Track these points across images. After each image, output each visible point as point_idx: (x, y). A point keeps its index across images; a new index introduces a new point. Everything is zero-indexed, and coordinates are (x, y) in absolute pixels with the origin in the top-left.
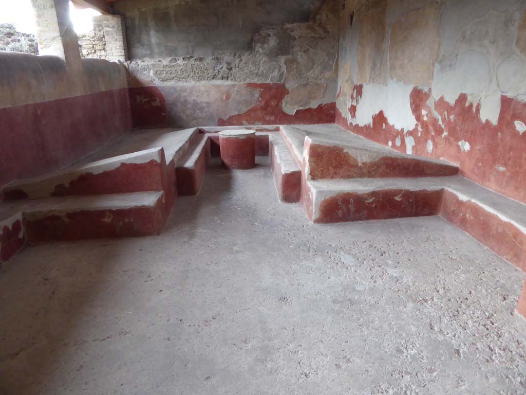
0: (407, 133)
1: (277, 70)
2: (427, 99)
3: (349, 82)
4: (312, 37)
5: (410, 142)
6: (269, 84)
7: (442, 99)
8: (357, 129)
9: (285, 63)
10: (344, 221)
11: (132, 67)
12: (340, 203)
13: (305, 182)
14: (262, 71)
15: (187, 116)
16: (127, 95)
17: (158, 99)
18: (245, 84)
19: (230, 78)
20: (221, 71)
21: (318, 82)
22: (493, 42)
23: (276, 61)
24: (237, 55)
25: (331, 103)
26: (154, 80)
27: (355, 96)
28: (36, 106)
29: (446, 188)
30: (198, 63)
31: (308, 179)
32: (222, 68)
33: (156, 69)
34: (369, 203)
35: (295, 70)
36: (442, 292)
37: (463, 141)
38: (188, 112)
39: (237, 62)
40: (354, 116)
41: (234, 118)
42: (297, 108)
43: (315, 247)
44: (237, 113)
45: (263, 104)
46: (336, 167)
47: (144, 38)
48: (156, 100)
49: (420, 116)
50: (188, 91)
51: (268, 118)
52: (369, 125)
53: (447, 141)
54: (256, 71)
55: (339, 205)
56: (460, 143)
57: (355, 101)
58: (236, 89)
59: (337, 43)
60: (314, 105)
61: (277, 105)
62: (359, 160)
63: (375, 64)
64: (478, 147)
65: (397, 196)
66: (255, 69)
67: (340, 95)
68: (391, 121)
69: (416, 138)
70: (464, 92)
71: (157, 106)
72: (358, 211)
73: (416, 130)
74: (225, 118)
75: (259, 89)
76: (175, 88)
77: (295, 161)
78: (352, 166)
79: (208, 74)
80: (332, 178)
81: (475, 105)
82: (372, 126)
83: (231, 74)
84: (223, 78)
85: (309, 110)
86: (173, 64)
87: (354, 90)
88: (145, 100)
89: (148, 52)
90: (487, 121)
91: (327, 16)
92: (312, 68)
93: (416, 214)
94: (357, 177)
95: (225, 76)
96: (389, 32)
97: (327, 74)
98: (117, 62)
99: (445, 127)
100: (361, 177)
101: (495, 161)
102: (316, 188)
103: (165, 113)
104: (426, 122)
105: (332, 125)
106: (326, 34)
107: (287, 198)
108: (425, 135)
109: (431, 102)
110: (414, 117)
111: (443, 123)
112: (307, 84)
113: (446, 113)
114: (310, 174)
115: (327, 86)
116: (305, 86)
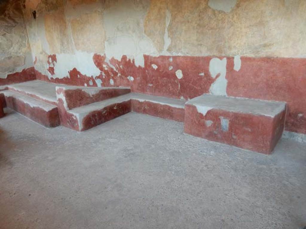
0: (96, 78)
2: (104, 59)
3: (44, 53)
4: (6, 26)
5: (99, 82)
7: (113, 58)
8: (58, 81)
10: (95, 126)
12: (91, 117)
13: (66, 112)
21: (19, 55)
22: (134, 32)
25: (31, 68)
27: (50, 61)
29: (132, 98)
31: (67, 110)
34: (104, 114)
40: (53, 73)
42: (7, 74)
46: (80, 100)
49: (102, 68)
52: (67, 77)
53: (121, 78)
55: (91, 119)
56: (128, 78)
57: (51, 64)
59: (25, 30)
60: (19, 70)
62: (90, 94)
64: (138, 78)
65: (114, 107)
67: (37, 62)
68: (83, 73)
69: (102, 79)
70: (125, 54)
72: (100, 119)
73: (101, 75)
78: (88, 98)
80: (79, 106)
81: (132, 60)
82: (69, 77)
85: (17, 74)
87: (49, 58)
90: (139, 66)
91: (13, 12)
92: (12, 46)
97: (24, 50)
99: (118, 71)
100: (93, 102)
101: (147, 82)
102: (77, 112)
104: (107, 71)
105: (35, 81)
106: (16, 24)
107: (53, 125)
108: (108, 77)
109: (107, 60)
110: (98, 69)
111: (117, 70)
112: (11, 57)
113: (117, 65)
114: (68, 107)
115: (25, 57)
116: (10, 58)
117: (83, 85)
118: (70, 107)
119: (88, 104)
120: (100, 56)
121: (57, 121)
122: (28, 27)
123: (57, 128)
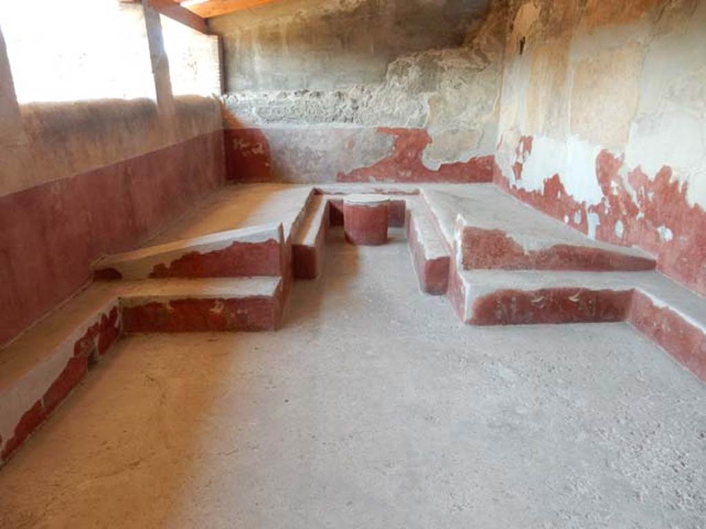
0: (589, 209)
1: (417, 111)
2: (618, 167)
3: (515, 131)
4: (467, 68)
5: (593, 220)
6: (406, 130)
7: (638, 170)
8: (523, 195)
9: (429, 102)
10: (503, 324)
11: (229, 102)
12: (499, 302)
13: (456, 273)
14: (398, 112)
15: (297, 168)
16: (222, 138)
17: (261, 146)
18: (375, 128)
19: (355, 121)
20: (344, 110)
21: (472, 128)
23: (417, 99)
24: (366, 90)
25: (489, 157)
26: (257, 120)
27: (521, 149)
28: (126, 164)
29: (637, 288)
30: (315, 99)
31: (460, 269)
32: (345, 106)
33: (261, 106)
34: (536, 303)
35: (442, 112)
36: (623, 421)
37: (663, 227)
38: (299, 163)
39: (365, 99)
40: (518, 177)
41: (358, 172)
42: (441, 162)
43: (467, 356)
44: (361, 166)
45: (397, 154)
46: (496, 255)
47: (246, 65)
48: (257, 146)
49: (608, 189)
50: (300, 135)
51: (402, 174)
52: (539, 191)
53: (643, 225)
54: (390, 111)
55: (497, 304)
57: (521, 157)
58: (362, 134)
59: (500, 77)
60: (464, 158)
61: (416, 157)
62: (525, 248)
63: (550, 112)
64: (684, 238)
65: (572, 295)
66: (389, 109)
67: (501, 147)
68: (569, 190)
69: (601, 215)
70: (667, 164)
71: (259, 154)
72: (522, 312)
73: (601, 205)
74: (347, 172)
75: (391, 136)
76: (283, 132)
77: (443, 242)
78: (517, 255)
79: (327, 114)
80: (490, 268)
81: (681, 183)
82: (542, 193)
83: (357, 115)
84: (346, 120)
85: (458, 165)
86: (282, 100)
87: (520, 142)
88: (244, 145)
89: (250, 83)
90: (696, 205)
91: (488, 41)
92: (465, 108)
93: (597, 319)
94: (522, 268)
95: (349, 117)
96: (572, 71)
97: (485, 118)
98: (212, 96)
99: (641, 206)
100: (527, 268)
102: (470, 281)
103: (269, 163)
104: (616, 197)
105: (488, 185)
106: (486, 64)
107: (431, 290)
108: (614, 213)
109: (623, 172)
110: (600, 188)
111: (638, 201)
112: (457, 130)
113: (643, 188)
114: (463, 263)
115: (483, 133)
116: (454, 132)
117: (562, 218)
118: (467, 266)
119: (512, 268)
120: (613, 158)
121: (440, 284)
122: (506, 71)
123: (437, 298)
